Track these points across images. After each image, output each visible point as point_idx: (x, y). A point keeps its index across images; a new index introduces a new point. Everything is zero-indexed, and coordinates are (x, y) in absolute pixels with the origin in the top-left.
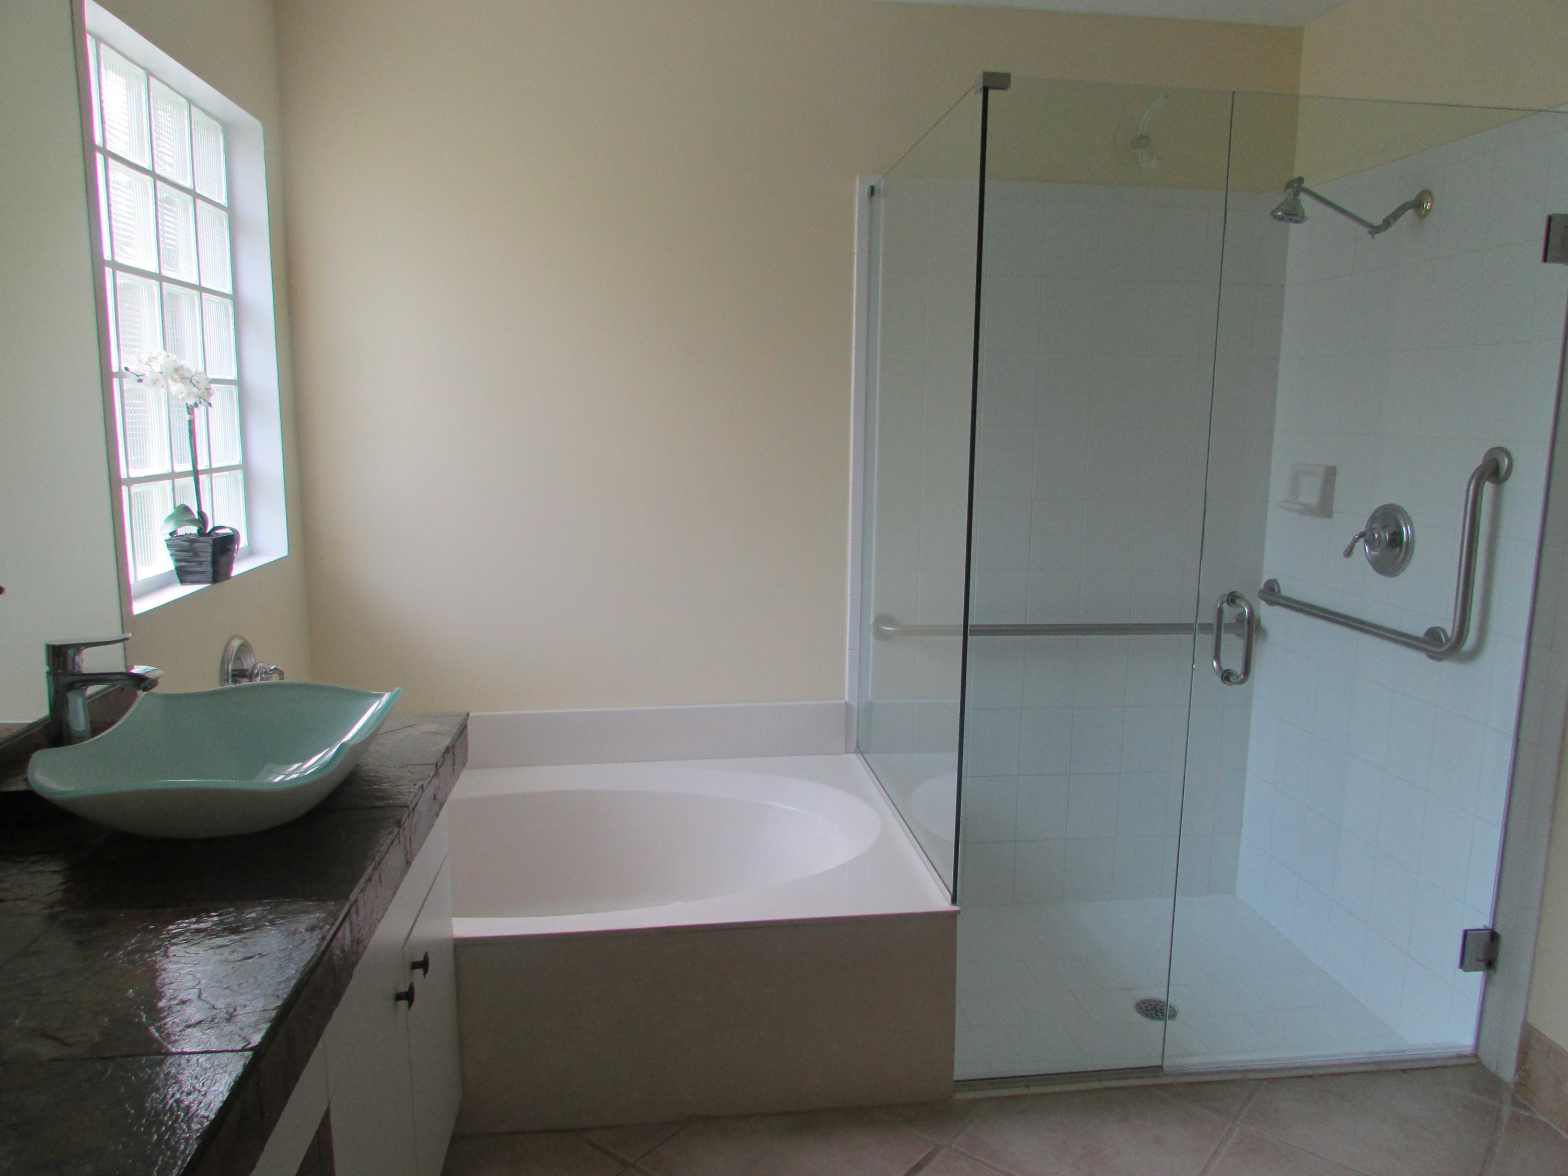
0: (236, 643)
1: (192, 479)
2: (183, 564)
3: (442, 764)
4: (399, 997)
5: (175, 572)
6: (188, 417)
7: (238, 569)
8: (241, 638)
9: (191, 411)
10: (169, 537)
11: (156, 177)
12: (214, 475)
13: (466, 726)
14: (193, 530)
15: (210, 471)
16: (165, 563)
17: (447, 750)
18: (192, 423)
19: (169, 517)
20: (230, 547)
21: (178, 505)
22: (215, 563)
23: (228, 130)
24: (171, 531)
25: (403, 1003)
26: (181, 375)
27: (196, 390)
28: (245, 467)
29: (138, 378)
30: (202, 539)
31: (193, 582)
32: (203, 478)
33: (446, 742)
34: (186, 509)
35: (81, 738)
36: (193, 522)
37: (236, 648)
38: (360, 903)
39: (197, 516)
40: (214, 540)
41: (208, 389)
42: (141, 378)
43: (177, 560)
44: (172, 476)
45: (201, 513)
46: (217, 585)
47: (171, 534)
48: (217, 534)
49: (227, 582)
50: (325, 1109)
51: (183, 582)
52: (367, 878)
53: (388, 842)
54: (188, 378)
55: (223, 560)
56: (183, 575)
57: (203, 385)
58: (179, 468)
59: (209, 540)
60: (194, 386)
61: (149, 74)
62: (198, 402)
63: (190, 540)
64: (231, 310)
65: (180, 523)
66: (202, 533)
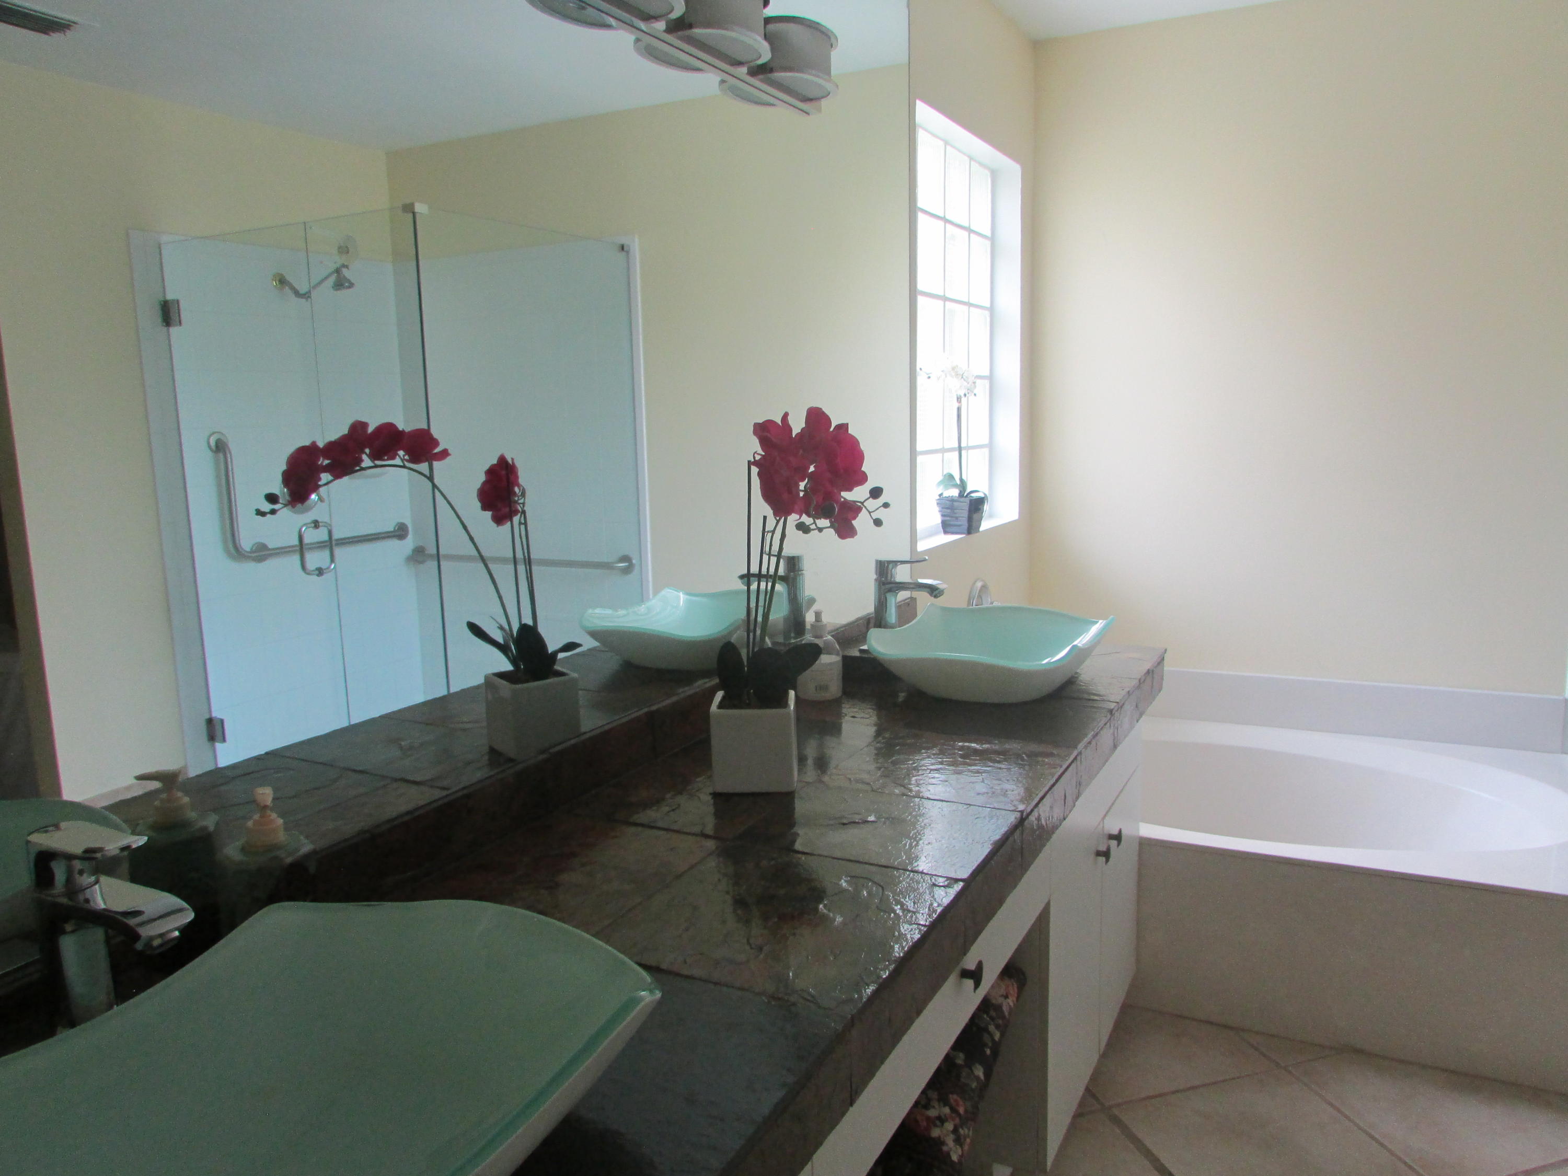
0: (979, 584)
1: (957, 453)
2: (948, 518)
3: (1144, 680)
4: (1098, 854)
5: (941, 525)
6: (957, 405)
7: (985, 525)
8: (983, 581)
9: (959, 400)
10: (938, 497)
11: (946, 221)
12: (970, 451)
13: (1163, 659)
14: (954, 492)
15: (968, 448)
16: (937, 519)
17: (1148, 672)
18: (959, 409)
19: (939, 482)
20: (980, 507)
21: (945, 473)
22: (970, 519)
23: (995, 175)
24: (940, 493)
25: (1102, 859)
26: (956, 372)
27: (965, 384)
28: (991, 446)
29: (927, 376)
30: (962, 499)
31: (953, 533)
32: (963, 452)
33: (1147, 666)
34: (951, 477)
35: (892, 627)
36: (955, 486)
37: (979, 589)
38: (1083, 756)
39: (958, 482)
40: (971, 501)
41: (974, 383)
42: (929, 375)
43: (943, 516)
44: (943, 451)
45: (961, 480)
46: (970, 536)
47: (940, 495)
48: (972, 497)
49: (977, 534)
50: (1046, 901)
51: (946, 532)
52: (1089, 740)
53: (1102, 723)
54: (960, 374)
55: (975, 516)
56: (947, 527)
57: (971, 379)
58: (947, 446)
59: (967, 500)
60: (964, 380)
61: (946, 143)
62: (967, 393)
63: (952, 500)
64: (988, 319)
65: (947, 488)
66: (961, 495)
